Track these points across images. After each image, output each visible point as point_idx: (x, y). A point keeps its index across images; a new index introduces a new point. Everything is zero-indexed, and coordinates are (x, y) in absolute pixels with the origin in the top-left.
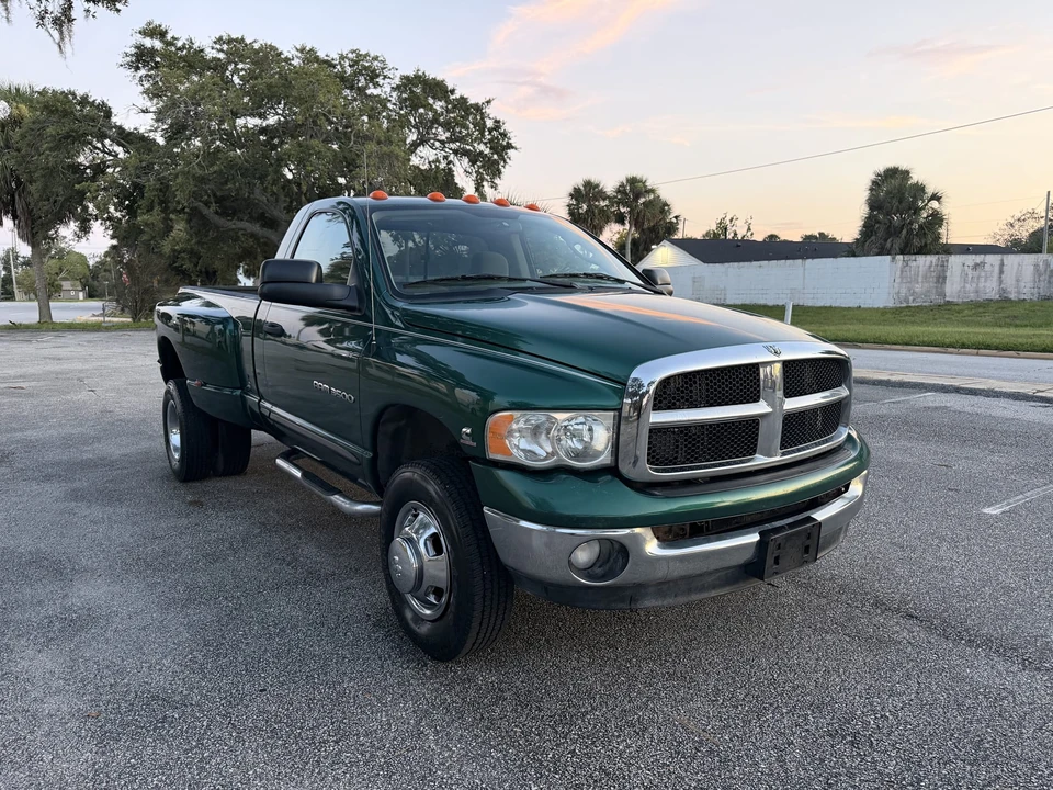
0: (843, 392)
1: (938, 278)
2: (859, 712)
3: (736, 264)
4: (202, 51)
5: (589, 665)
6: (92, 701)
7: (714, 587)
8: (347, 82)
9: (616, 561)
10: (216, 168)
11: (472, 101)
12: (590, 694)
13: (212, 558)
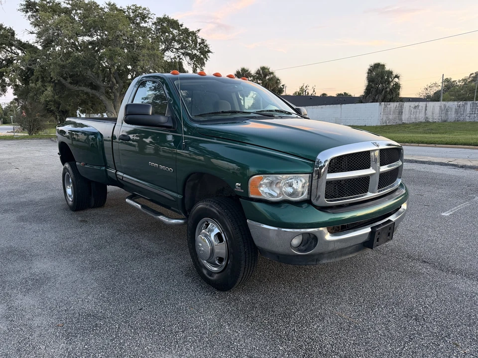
0: (400, 163)
1: (399, 112)
2: (415, 306)
3: (311, 107)
4: (60, 4)
5: (290, 289)
6: (58, 318)
7: (351, 253)
8: (132, 20)
9: (311, 243)
10: (70, 61)
11: (191, 30)
12: (294, 304)
13: (99, 247)
